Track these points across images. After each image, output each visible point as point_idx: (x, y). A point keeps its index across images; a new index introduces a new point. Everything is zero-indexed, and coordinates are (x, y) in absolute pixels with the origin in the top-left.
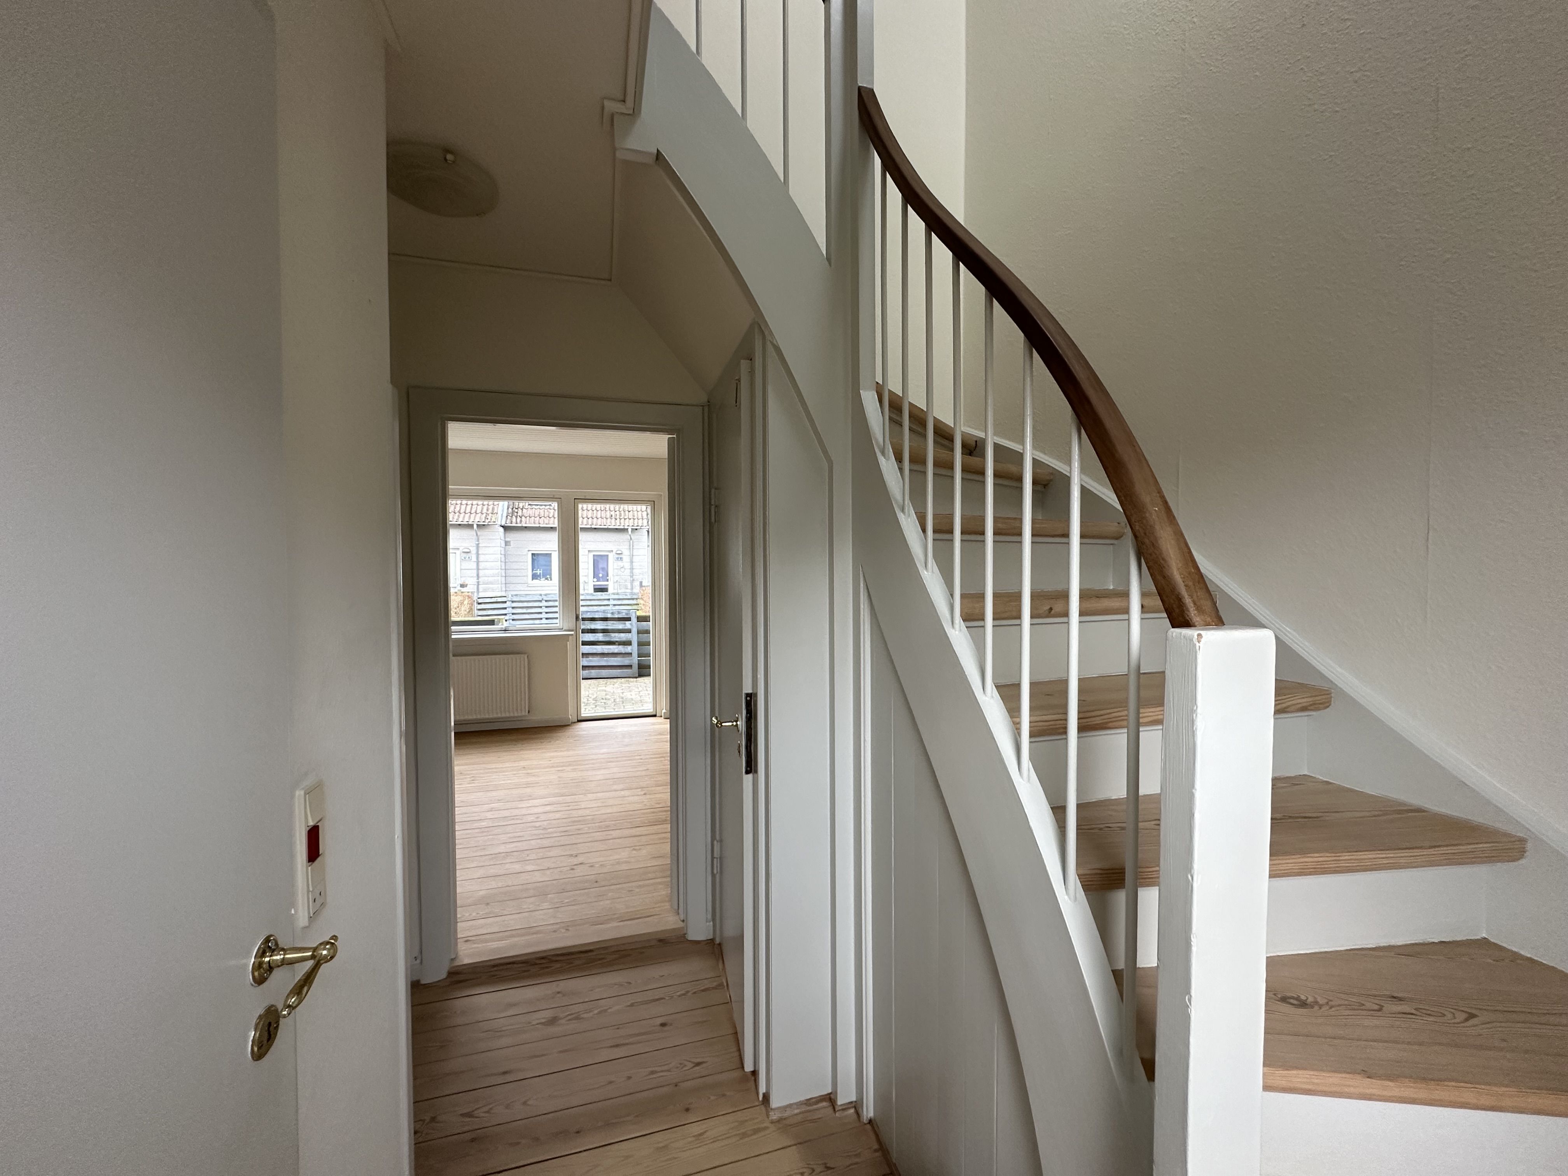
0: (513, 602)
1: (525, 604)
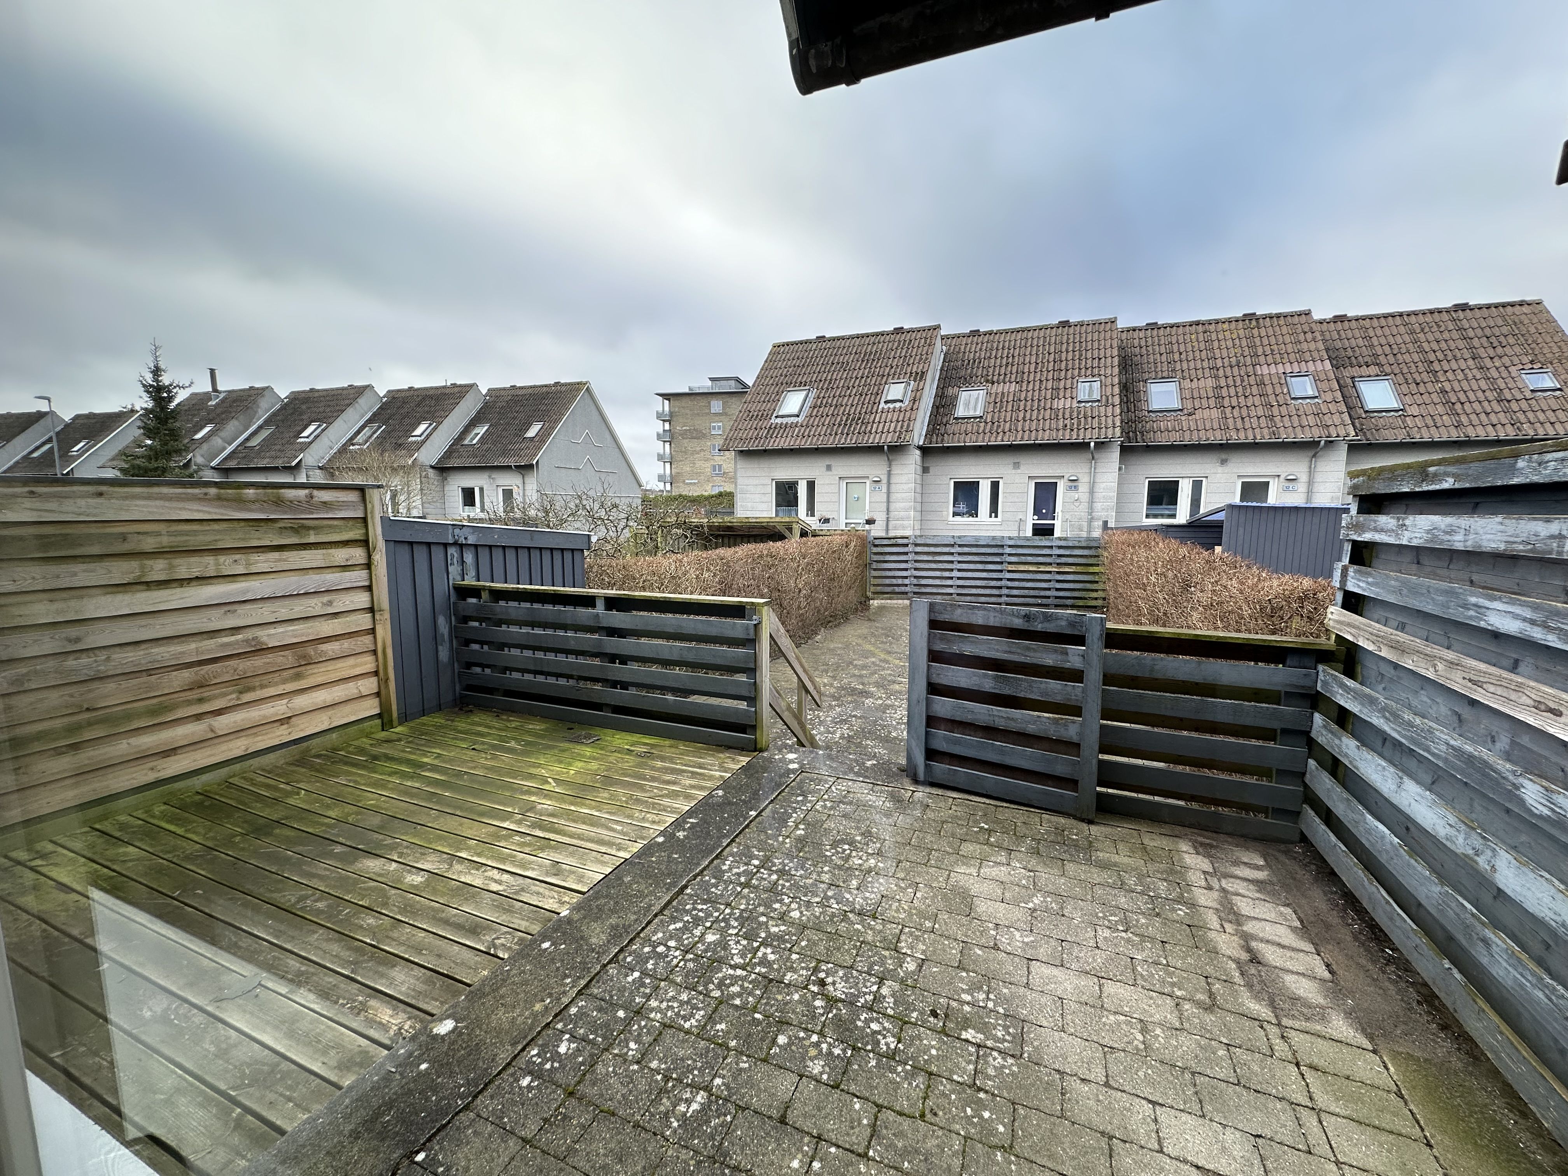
0: (916, 545)
1: (932, 549)
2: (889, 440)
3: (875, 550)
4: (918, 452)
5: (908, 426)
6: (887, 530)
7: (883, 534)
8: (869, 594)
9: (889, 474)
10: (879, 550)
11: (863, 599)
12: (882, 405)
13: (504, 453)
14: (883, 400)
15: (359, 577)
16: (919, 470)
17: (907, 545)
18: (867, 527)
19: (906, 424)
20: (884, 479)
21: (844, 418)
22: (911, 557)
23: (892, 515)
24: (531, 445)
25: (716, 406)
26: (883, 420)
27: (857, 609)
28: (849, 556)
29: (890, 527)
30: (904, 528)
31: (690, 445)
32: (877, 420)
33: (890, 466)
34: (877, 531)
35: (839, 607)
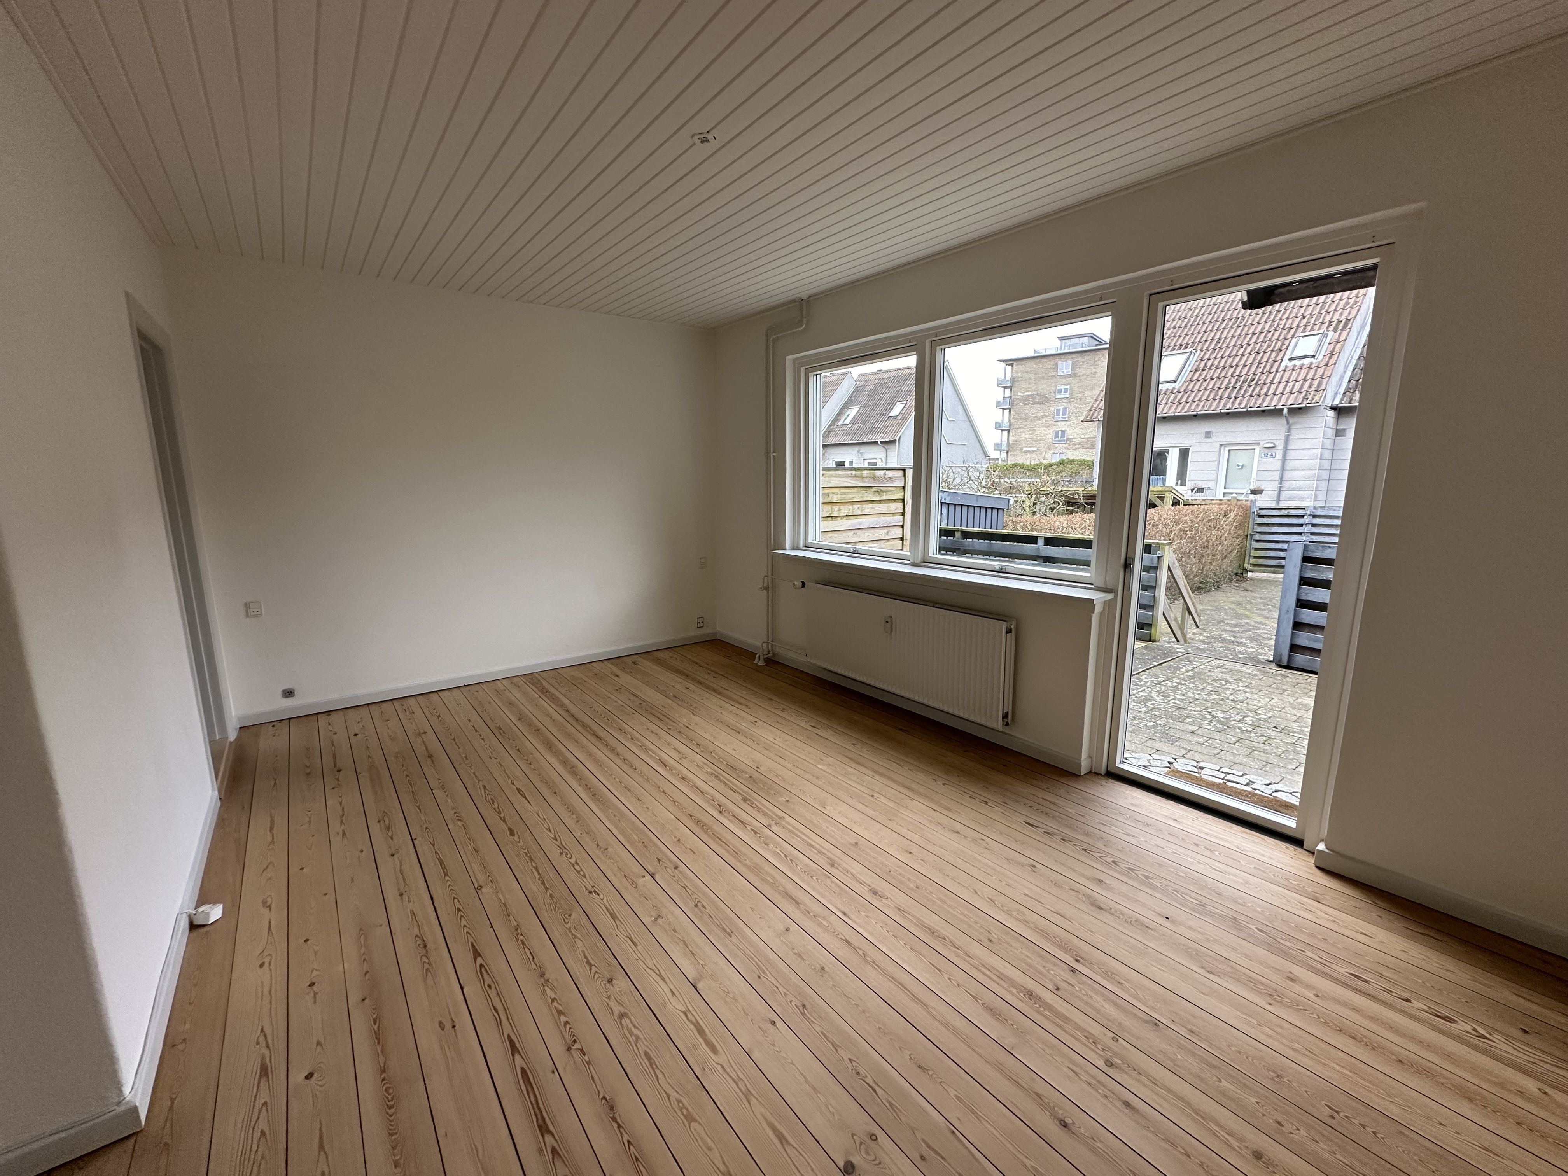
0: (1315, 517)
2: (1290, 402)
3: (1260, 521)
4: (1332, 413)
5: (1320, 384)
6: (1278, 500)
7: (1273, 505)
8: (1246, 566)
9: (1287, 439)
10: (1265, 520)
11: (1239, 571)
12: (1286, 362)
13: (872, 431)
14: (1287, 356)
15: (898, 519)
16: (1331, 433)
17: (1303, 517)
18: (1252, 497)
19: (1316, 383)
20: (1280, 445)
21: (1233, 381)
22: (1306, 529)
23: (1286, 484)
24: (895, 422)
25: (1065, 366)
26: (1285, 379)
27: (1231, 580)
28: (1227, 526)
29: (1282, 498)
30: (1301, 498)
31: (1031, 411)
32: (1277, 380)
33: (1289, 430)
34: (1263, 501)
35: (1211, 574)
